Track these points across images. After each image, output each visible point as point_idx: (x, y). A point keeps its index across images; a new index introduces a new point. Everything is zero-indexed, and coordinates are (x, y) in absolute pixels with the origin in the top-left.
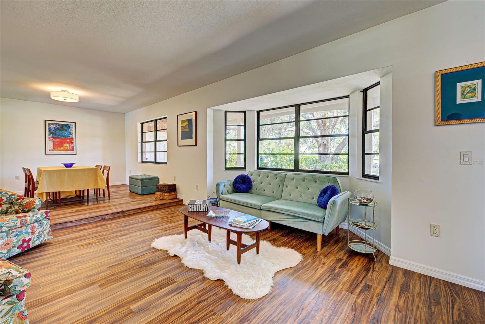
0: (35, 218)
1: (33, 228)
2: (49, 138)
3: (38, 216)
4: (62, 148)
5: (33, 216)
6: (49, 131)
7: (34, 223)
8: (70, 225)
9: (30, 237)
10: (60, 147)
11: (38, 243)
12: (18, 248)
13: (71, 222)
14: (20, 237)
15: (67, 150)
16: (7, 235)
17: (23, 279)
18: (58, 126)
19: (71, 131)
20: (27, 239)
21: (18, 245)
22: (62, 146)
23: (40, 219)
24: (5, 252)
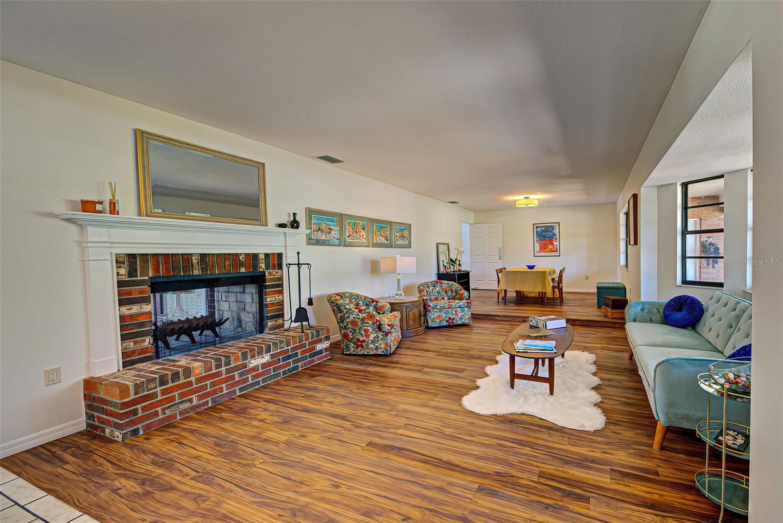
0: (458, 304)
1: (456, 311)
2: (537, 240)
3: (461, 304)
4: (547, 250)
5: (458, 303)
6: (537, 234)
7: (457, 308)
8: (498, 318)
9: (454, 317)
10: (545, 248)
11: (459, 322)
12: (447, 321)
13: (498, 316)
14: (448, 315)
15: (552, 251)
16: (440, 311)
17: (387, 326)
18: (543, 229)
19: (555, 232)
20: (452, 317)
21: (446, 320)
22: (548, 248)
23: (463, 306)
24: (438, 321)
